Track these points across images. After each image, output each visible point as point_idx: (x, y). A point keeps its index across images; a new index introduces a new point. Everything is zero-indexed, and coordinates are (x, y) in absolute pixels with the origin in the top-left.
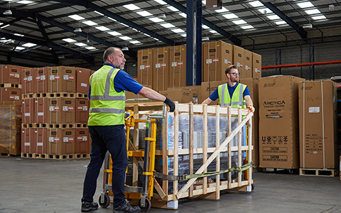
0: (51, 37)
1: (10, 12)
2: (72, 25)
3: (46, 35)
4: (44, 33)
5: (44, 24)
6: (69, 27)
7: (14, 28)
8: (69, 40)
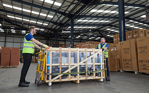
0: (103, 35)
1: (91, 30)
2: (108, 31)
3: (102, 35)
4: (101, 34)
5: (101, 32)
6: (107, 32)
7: (94, 34)
8: (108, 36)
